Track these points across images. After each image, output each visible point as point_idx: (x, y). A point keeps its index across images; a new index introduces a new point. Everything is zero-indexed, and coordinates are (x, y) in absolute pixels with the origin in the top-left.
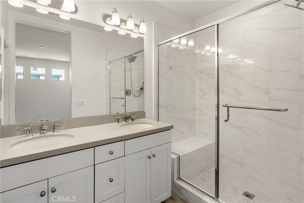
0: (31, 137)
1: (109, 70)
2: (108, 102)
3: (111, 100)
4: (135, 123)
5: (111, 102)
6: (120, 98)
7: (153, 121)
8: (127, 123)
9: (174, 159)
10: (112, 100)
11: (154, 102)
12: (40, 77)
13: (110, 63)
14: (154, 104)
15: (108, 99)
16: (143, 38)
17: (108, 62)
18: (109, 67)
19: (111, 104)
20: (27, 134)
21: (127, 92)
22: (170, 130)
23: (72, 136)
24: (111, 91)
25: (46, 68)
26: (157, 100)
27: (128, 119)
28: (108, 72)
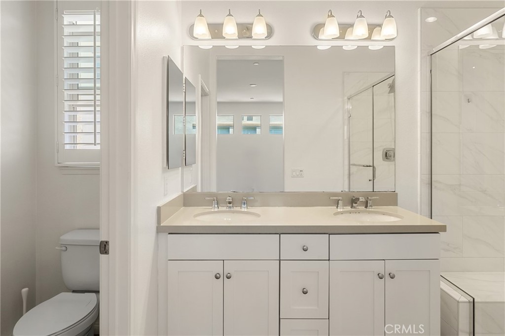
0: (216, 210)
1: (349, 112)
2: (347, 172)
3: (351, 169)
4: (370, 212)
5: (351, 172)
6: (364, 166)
7: (419, 215)
8: (353, 209)
9: (458, 302)
10: (353, 169)
11: (421, 174)
12: (257, 129)
13: (349, 99)
14: (421, 179)
15: (347, 167)
16: (394, 46)
17: (346, 98)
18: (349, 106)
19: (351, 176)
20: (213, 206)
21: (386, 153)
22: (438, 233)
23: (258, 216)
24: (351, 153)
25: (261, 116)
26: (427, 171)
27: (356, 203)
28: (346, 117)
